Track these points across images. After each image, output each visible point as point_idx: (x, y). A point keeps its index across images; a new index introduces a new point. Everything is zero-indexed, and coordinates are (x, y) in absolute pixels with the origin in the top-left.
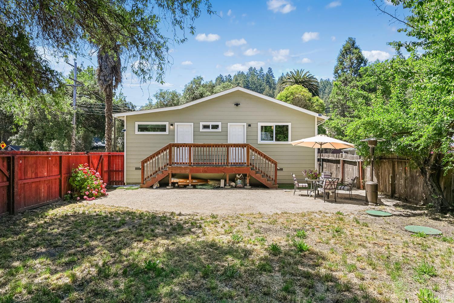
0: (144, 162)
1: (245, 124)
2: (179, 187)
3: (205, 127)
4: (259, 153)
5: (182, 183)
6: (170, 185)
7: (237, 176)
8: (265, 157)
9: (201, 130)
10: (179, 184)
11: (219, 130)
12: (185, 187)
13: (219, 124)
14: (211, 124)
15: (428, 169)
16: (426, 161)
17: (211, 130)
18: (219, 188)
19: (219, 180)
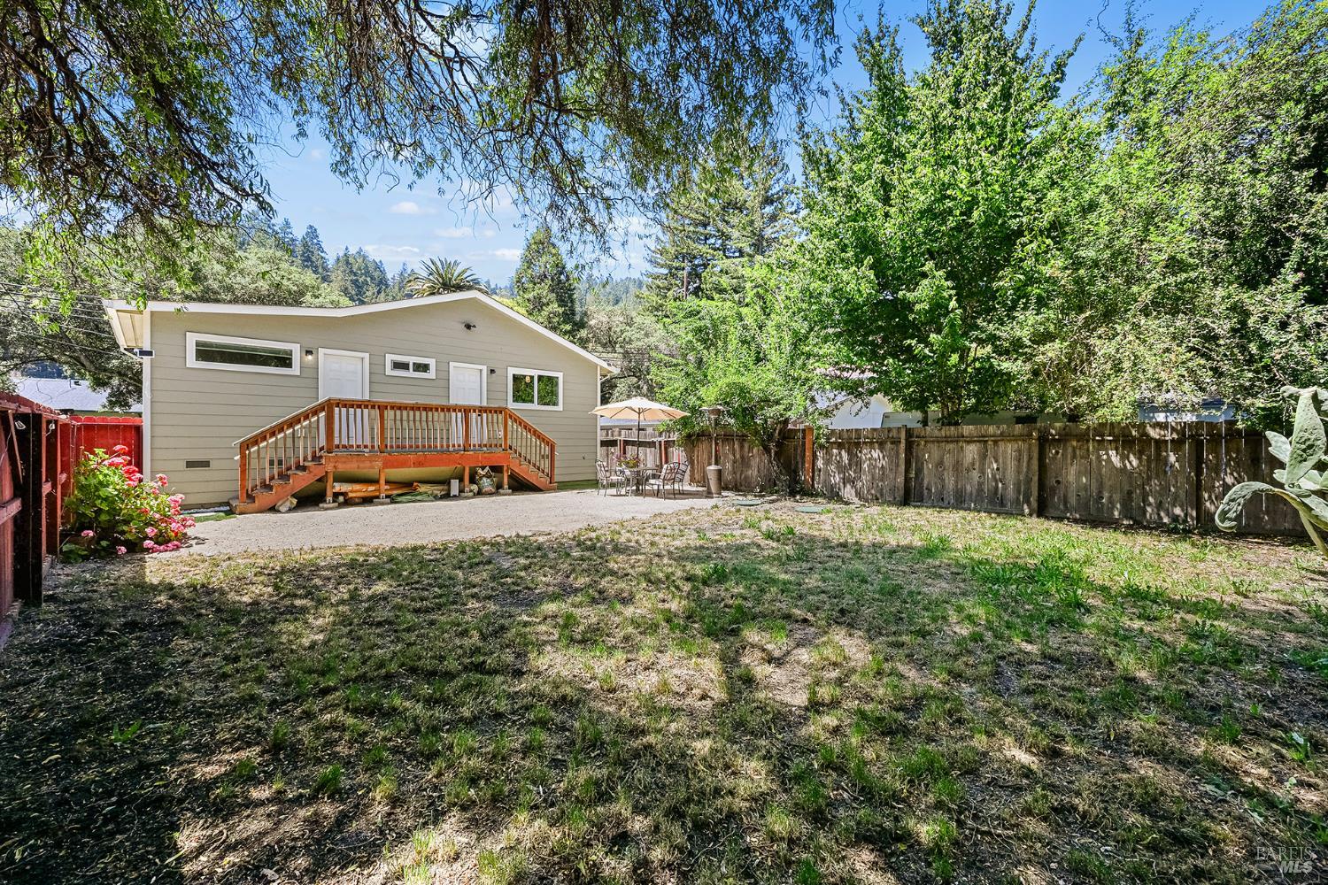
0: (246, 445)
1: (484, 368)
2: (348, 502)
3: (397, 365)
4: (526, 427)
5: (359, 494)
6: (329, 498)
7: (480, 471)
8: (535, 433)
9: (389, 371)
10: (351, 495)
11: (432, 374)
12: (367, 501)
13: (432, 362)
14: (411, 360)
15: (772, 445)
16: (770, 437)
17: (411, 373)
18: (447, 496)
19: (446, 482)
